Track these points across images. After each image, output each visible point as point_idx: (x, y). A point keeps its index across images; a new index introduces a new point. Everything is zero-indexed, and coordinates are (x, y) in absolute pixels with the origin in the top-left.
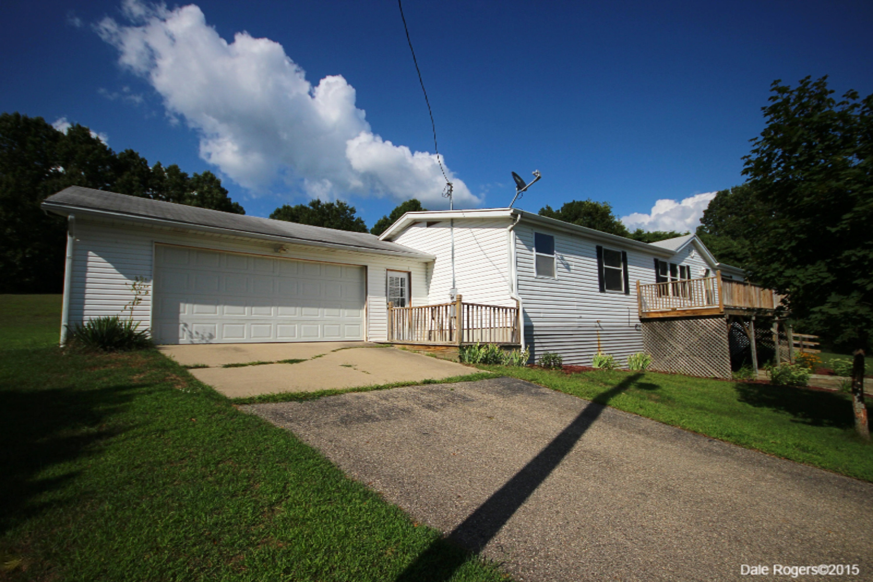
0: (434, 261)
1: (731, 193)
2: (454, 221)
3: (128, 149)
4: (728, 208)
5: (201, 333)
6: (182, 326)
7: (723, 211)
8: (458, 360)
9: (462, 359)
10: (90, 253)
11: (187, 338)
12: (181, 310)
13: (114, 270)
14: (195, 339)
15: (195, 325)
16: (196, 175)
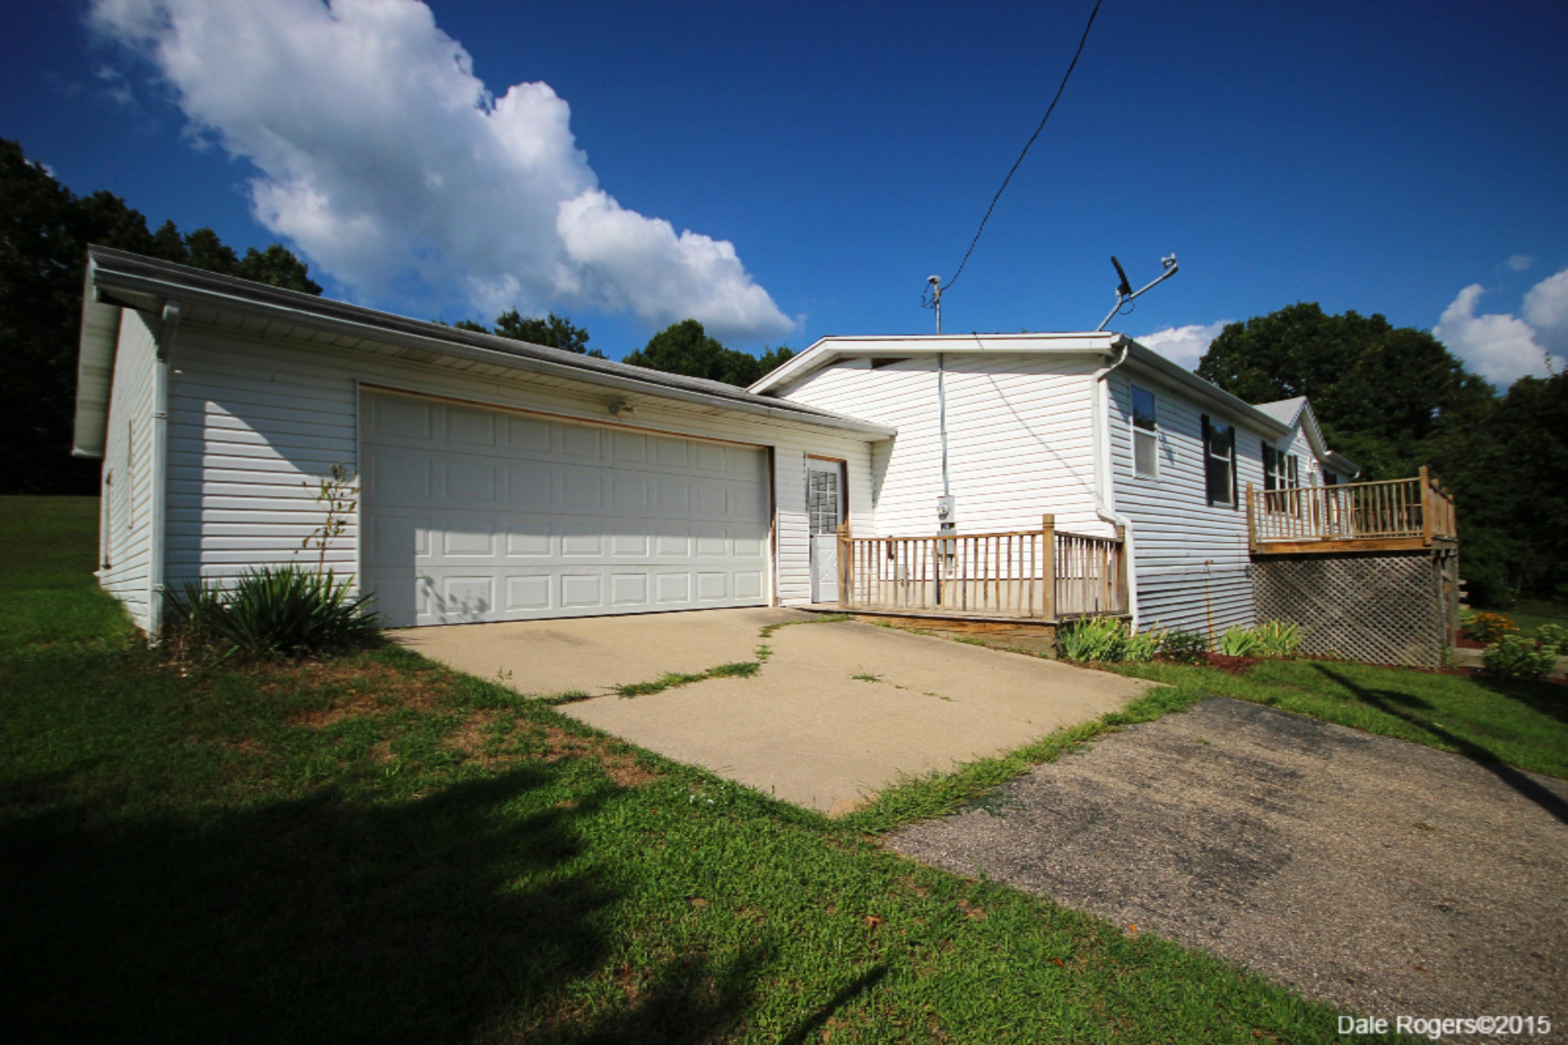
0: (893, 437)
1: (1246, 329)
2: (945, 358)
3: (101, 190)
4: (1243, 354)
5: (460, 598)
6: (420, 583)
7: (1235, 359)
8: (1053, 653)
9: (1061, 654)
10: (211, 406)
11: (433, 612)
12: (419, 546)
13: (269, 451)
14: (449, 614)
15: (448, 582)
16: (252, 252)
